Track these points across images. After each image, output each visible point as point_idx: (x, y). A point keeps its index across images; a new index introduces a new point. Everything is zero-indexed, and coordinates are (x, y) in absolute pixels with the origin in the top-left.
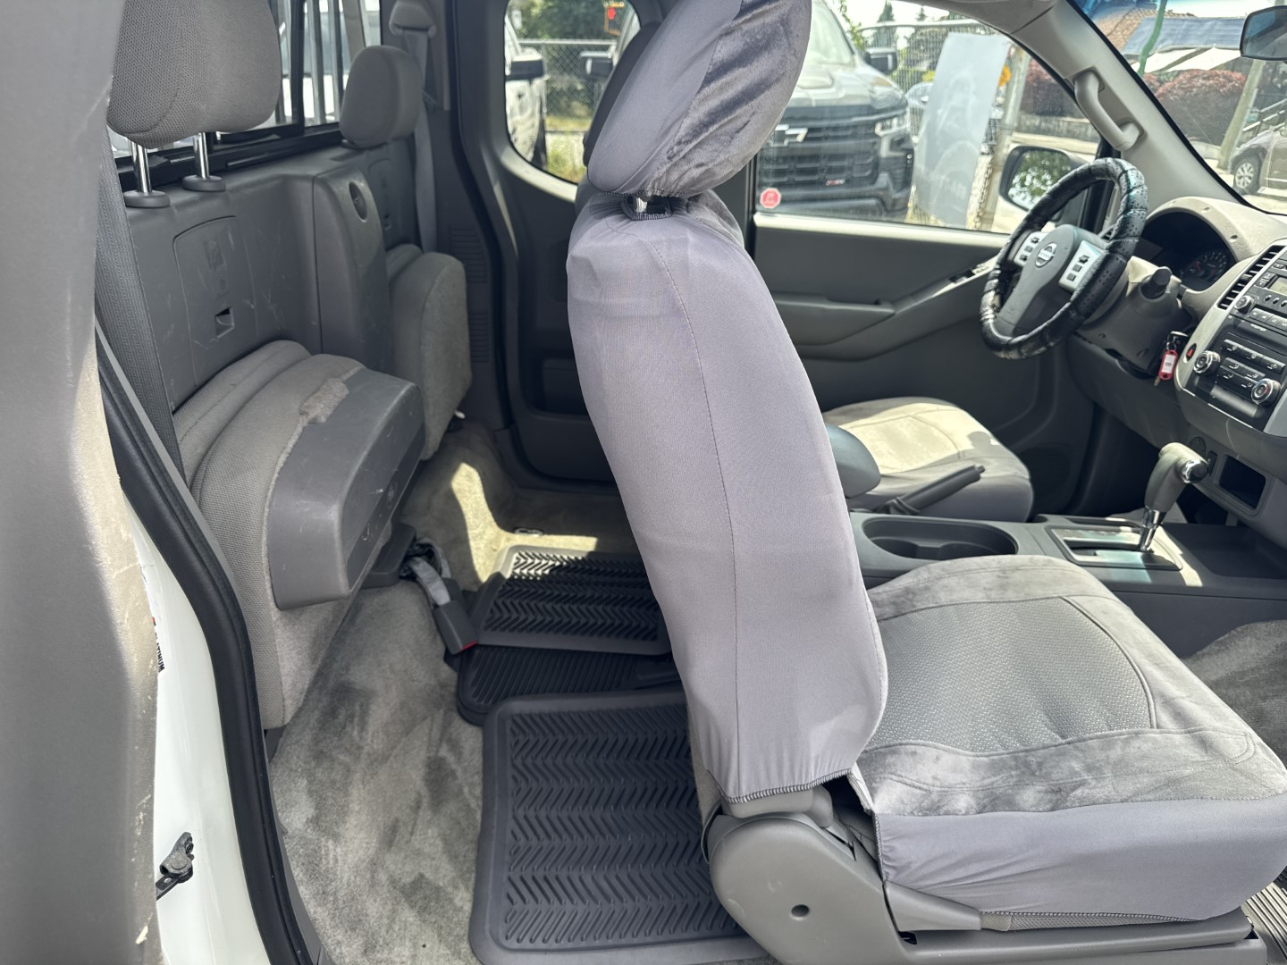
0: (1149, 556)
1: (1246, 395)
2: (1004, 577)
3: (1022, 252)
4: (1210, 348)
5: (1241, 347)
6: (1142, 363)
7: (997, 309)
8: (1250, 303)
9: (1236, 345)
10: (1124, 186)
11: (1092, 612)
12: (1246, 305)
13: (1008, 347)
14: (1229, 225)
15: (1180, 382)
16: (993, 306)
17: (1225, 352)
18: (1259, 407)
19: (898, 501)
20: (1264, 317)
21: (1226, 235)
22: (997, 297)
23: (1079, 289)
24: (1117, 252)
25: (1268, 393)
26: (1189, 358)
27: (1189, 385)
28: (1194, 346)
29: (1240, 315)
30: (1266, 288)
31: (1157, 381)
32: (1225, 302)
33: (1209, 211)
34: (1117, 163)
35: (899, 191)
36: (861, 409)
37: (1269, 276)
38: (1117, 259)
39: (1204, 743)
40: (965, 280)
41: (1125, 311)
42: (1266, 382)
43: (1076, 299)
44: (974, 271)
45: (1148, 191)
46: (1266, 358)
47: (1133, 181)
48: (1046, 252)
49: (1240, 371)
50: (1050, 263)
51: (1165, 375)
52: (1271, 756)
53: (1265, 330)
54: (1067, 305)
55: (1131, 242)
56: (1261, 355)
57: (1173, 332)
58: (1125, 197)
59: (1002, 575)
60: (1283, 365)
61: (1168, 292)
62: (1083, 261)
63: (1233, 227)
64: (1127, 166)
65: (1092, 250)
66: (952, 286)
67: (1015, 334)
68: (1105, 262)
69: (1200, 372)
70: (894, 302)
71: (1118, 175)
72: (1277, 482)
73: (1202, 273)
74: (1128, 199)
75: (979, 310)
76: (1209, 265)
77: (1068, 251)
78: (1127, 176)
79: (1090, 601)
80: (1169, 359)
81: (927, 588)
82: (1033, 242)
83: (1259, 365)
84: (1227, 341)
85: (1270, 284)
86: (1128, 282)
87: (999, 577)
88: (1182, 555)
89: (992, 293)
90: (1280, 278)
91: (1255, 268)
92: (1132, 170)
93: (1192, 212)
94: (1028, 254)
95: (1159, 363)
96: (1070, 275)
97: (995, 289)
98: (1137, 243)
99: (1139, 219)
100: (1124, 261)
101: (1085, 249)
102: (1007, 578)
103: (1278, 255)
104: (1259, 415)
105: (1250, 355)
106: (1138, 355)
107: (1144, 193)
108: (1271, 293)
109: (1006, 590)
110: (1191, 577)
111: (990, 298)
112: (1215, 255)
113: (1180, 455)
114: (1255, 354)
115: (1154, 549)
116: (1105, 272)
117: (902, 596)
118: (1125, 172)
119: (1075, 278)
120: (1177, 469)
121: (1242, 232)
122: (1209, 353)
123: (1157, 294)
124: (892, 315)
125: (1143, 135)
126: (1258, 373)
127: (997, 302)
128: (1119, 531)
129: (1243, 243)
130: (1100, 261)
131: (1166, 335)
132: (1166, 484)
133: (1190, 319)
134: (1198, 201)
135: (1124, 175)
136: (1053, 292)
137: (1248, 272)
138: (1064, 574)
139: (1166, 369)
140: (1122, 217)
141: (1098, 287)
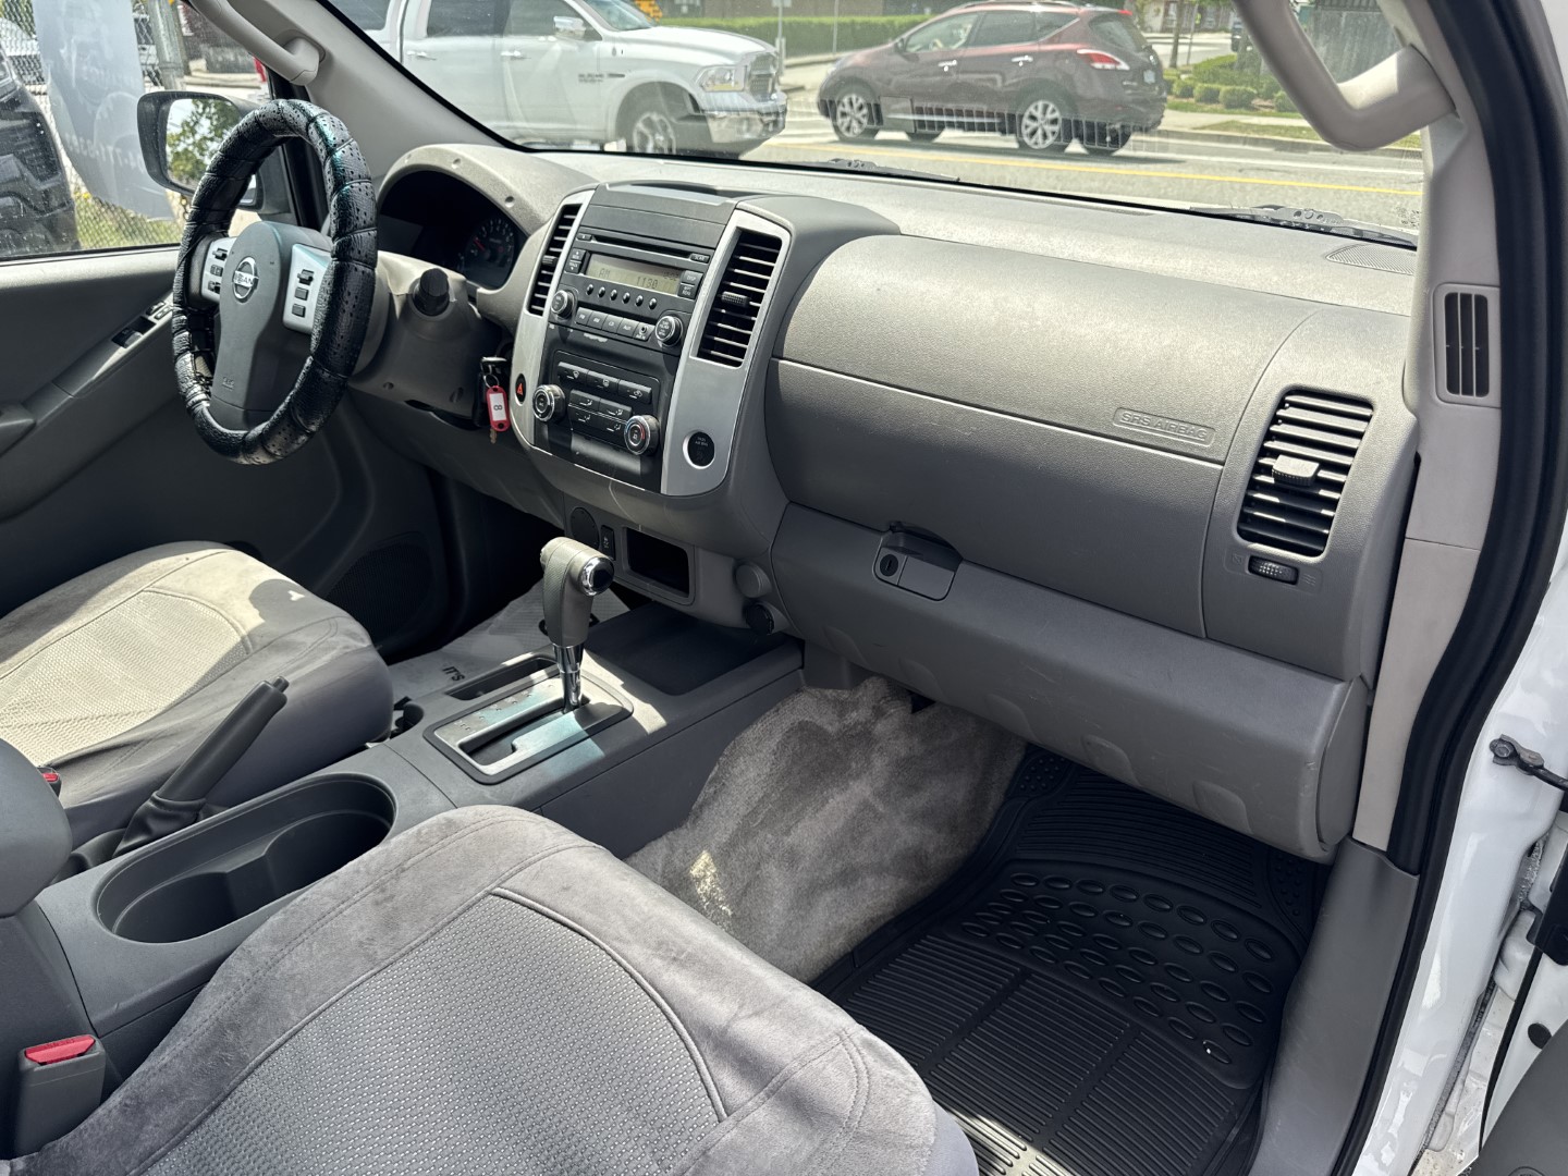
0: (583, 709)
1: (617, 442)
2: (386, 900)
3: (208, 277)
4: (544, 380)
5: (584, 371)
6: (462, 409)
7: (207, 383)
8: (570, 301)
9: (577, 369)
10: (319, 146)
11: (548, 900)
12: (565, 305)
13: (247, 446)
14: (496, 182)
15: (525, 435)
16: (198, 378)
17: (564, 380)
18: (642, 458)
19: (155, 801)
20: (597, 320)
21: (498, 197)
22: (200, 360)
23: (316, 331)
24: (350, 259)
25: (646, 437)
26: (522, 398)
27: (538, 440)
28: (521, 378)
29: (563, 321)
30: (581, 275)
31: (493, 436)
32: (536, 304)
33: (462, 163)
34: (295, 106)
35: (42, 179)
36: (46, 608)
37: (577, 255)
38: (356, 269)
39: (801, 1105)
40: (142, 337)
41: (404, 342)
42: (637, 422)
43: (318, 349)
44: (151, 318)
45: (361, 148)
46: (623, 382)
47: (330, 134)
48: (245, 275)
49: (597, 407)
50: (255, 291)
51: (501, 425)
52: (885, 1059)
53: (605, 340)
54: (308, 362)
55: (365, 237)
56: (615, 380)
57: (485, 359)
58: (328, 164)
59: (380, 897)
60: (648, 390)
61: (453, 299)
62: (308, 281)
63: (503, 185)
64: (314, 110)
65: (313, 258)
66: (121, 352)
67: (250, 422)
68: (339, 278)
69: (545, 419)
70: (27, 403)
71: (303, 127)
72: (701, 553)
73: (487, 255)
74: (334, 165)
75: (179, 390)
76: (492, 240)
77: (277, 267)
78: (317, 127)
79: (536, 876)
80: (495, 399)
81: (256, 1002)
82: (217, 257)
83: (616, 393)
84: (562, 364)
85: (583, 266)
86: (391, 295)
87: (377, 903)
88: (623, 686)
89: (188, 357)
90: (594, 256)
91: (554, 244)
92: (322, 115)
93: (438, 168)
94: (218, 279)
95: (485, 408)
96: (295, 307)
97: (191, 349)
98: (377, 237)
99: (364, 199)
100: (368, 270)
101: (302, 260)
102: (392, 897)
103: (578, 219)
104: (646, 470)
105: (600, 381)
106: (451, 399)
107: (355, 152)
108: (592, 281)
109: (396, 927)
110: (648, 717)
111: (187, 364)
112: (495, 225)
113: (568, 555)
114: (607, 379)
115: (588, 695)
116: (345, 294)
117: (215, 1044)
118: (312, 120)
119: (307, 310)
120: (573, 580)
121: (518, 190)
122: (546, 388)
123: (439, 308)
124: (32, 427)
125: (325, 58)
126: (623, 408)
127: (202, 369)
128: (531, 685)
129: (523, 206)
130: (330, 278)
131: (476, 367)
132: (568, 606)
133: (500, 334)
134: (437, 150)
135: (312, 125)
136: (278, 339)
137: (548, 252)
138: (481, 838)
139: (497, 415)
140: (335, 198)
141: (345, 321)
